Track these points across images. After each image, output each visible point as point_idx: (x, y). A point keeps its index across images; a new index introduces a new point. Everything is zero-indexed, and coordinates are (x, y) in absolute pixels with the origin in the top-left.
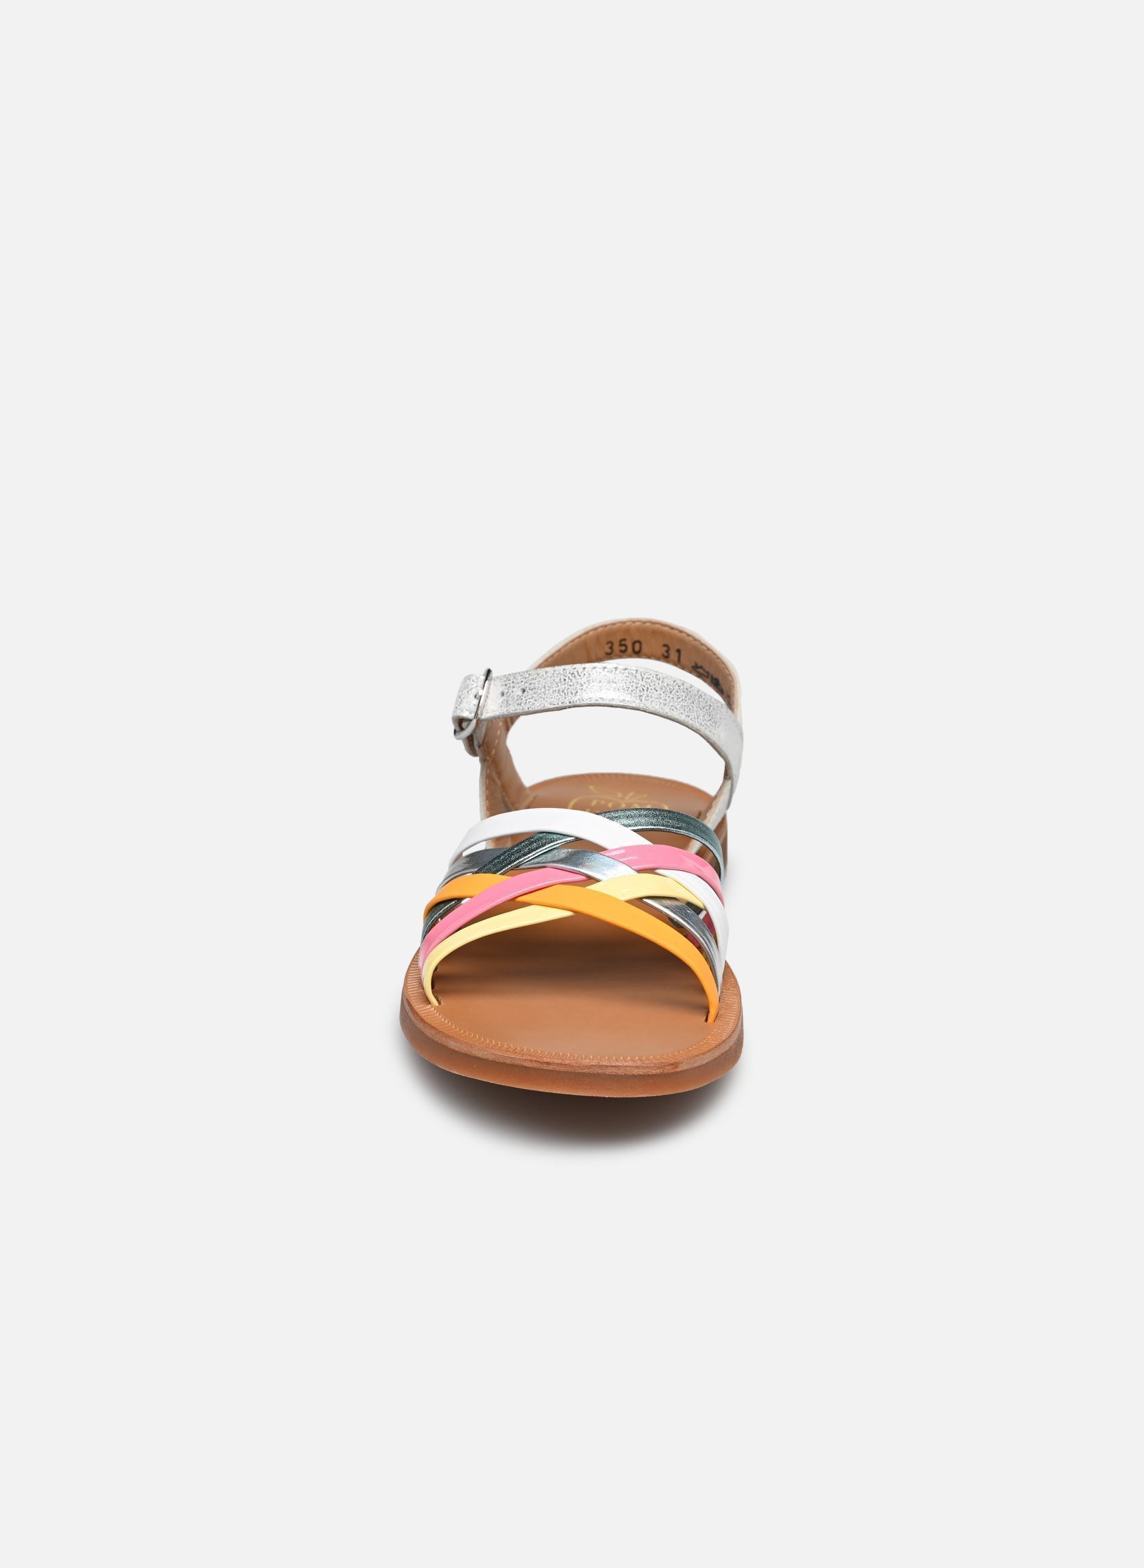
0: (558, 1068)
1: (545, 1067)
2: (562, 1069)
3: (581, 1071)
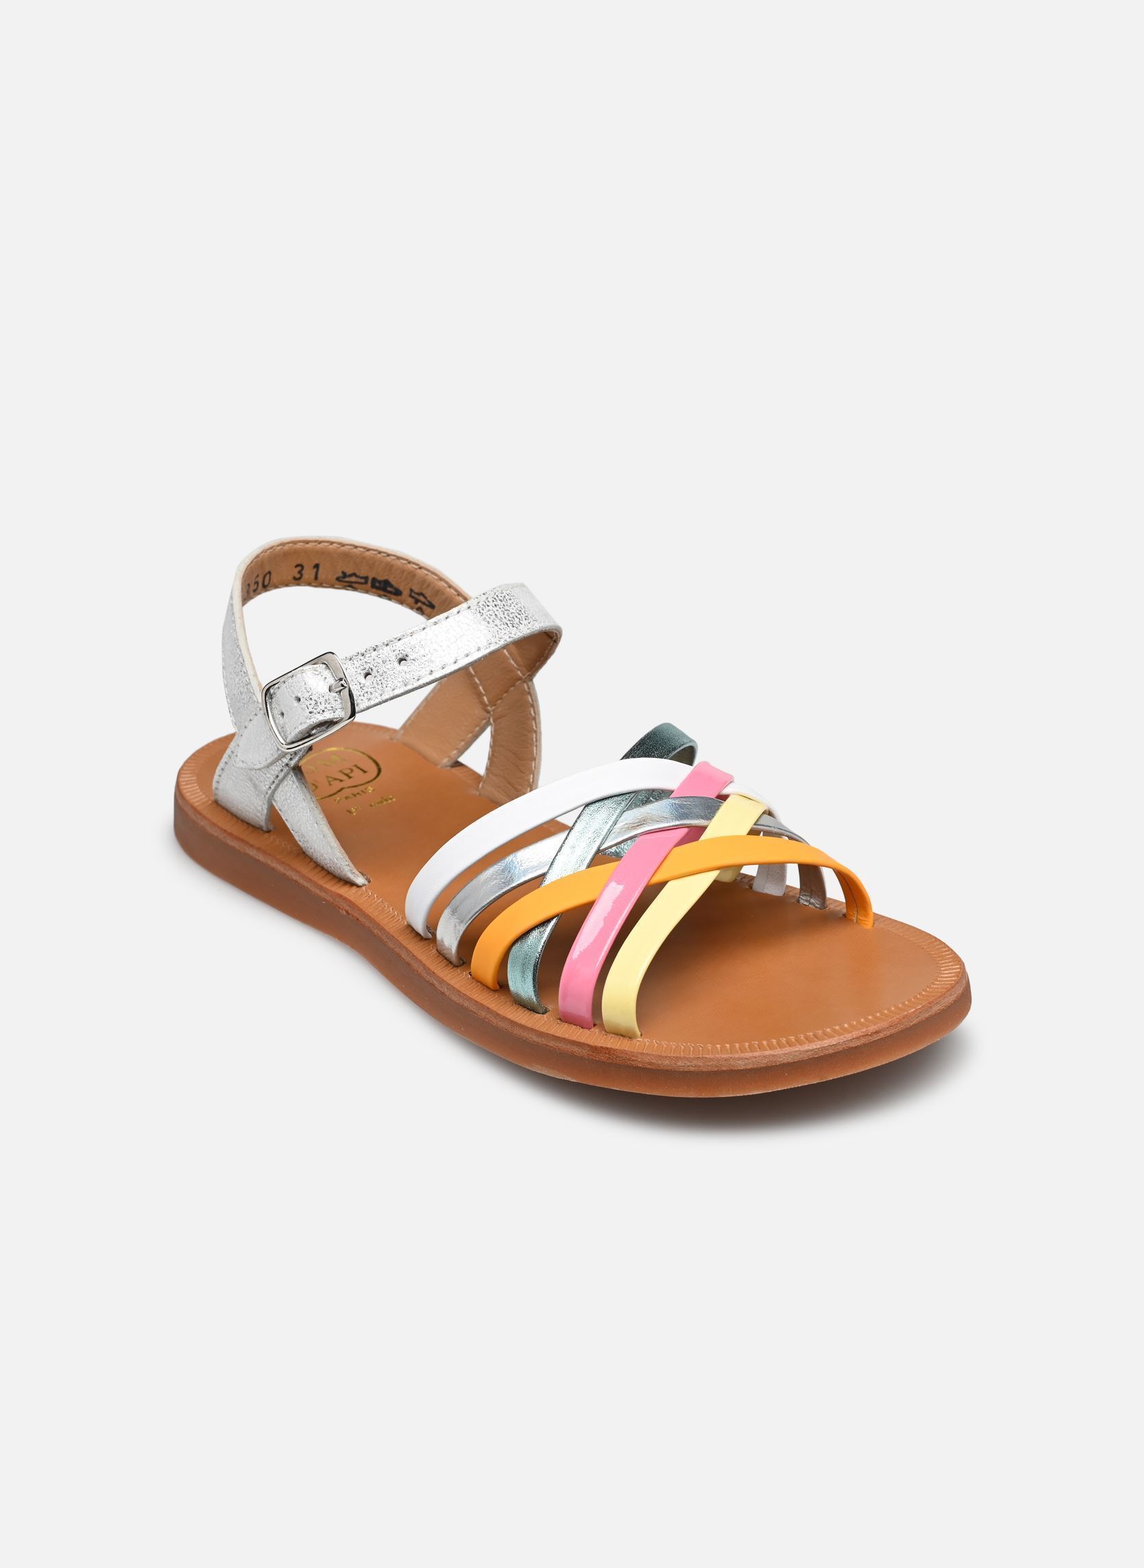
0: (888, 1033)
1: (876, 1038)
2: (893, 1031)
3: (911, 1024)
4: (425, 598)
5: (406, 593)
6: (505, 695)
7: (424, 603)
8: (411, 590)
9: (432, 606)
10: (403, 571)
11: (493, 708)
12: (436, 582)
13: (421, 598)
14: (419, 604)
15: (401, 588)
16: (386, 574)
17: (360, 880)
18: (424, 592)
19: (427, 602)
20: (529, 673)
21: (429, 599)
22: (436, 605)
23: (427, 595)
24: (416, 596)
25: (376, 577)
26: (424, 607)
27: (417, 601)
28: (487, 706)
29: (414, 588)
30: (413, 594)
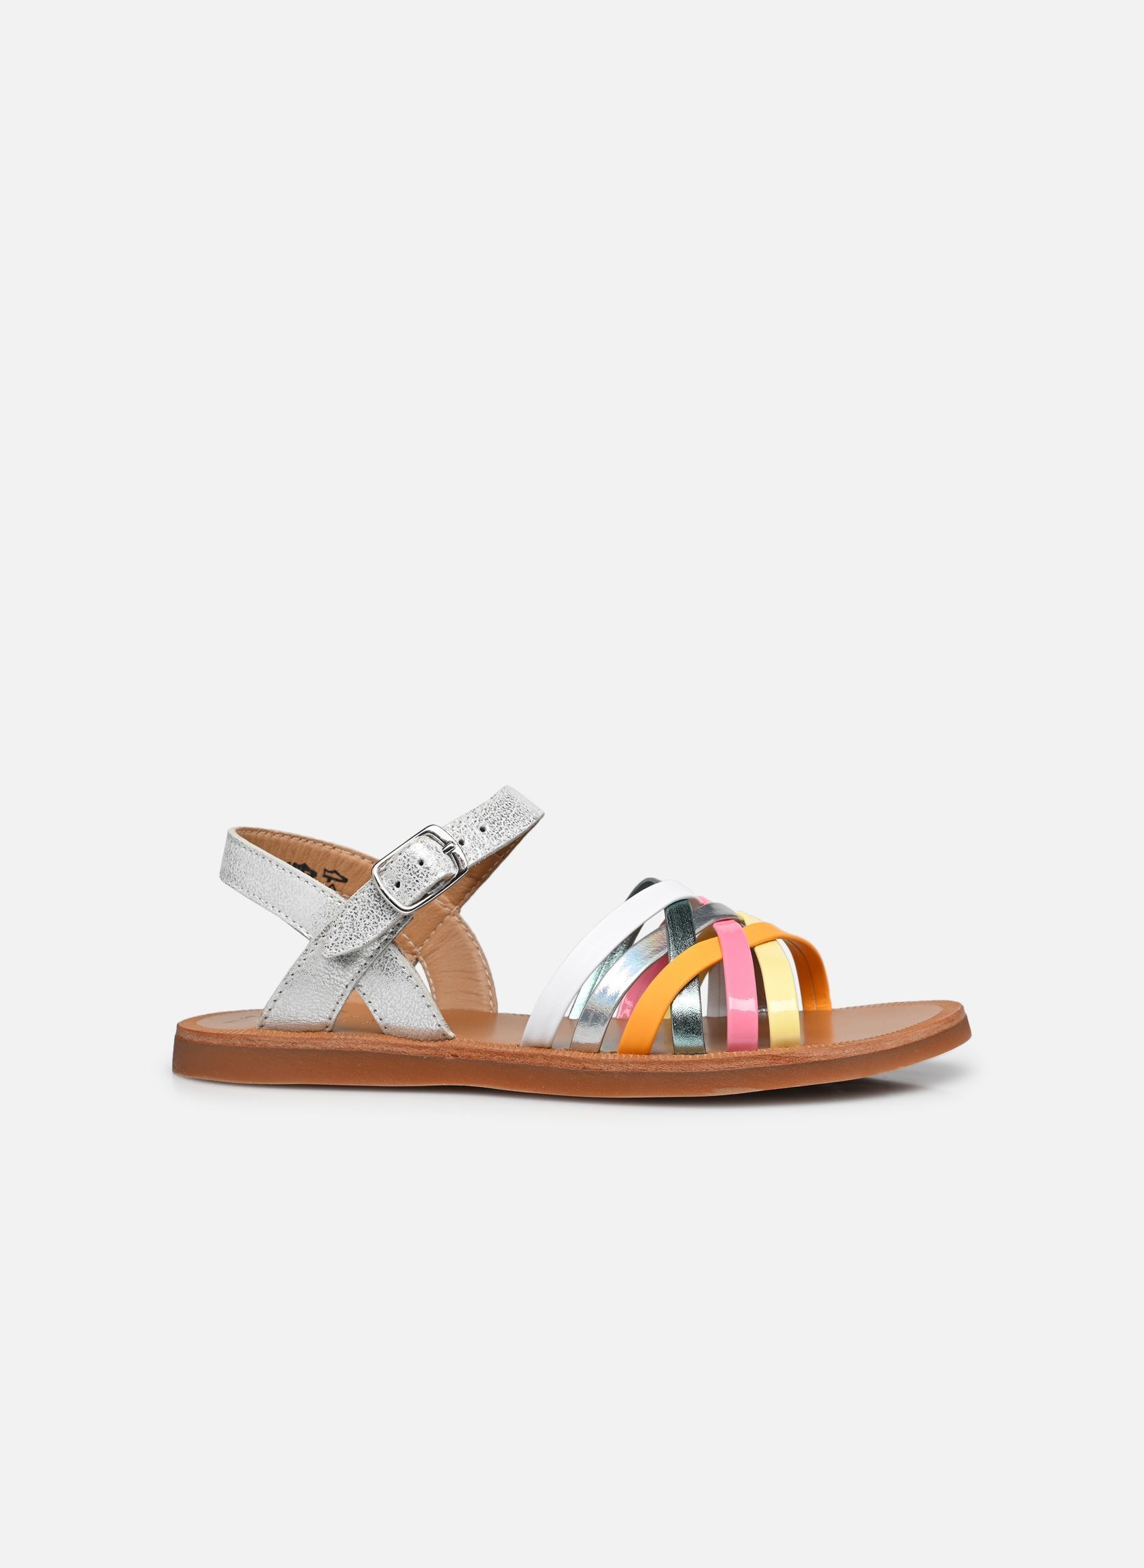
4: (338, 874)
5: (320, 873)
6: (433, 932)
7: (337, 880)
8: (325, 870)
9: (345, 880)
10: (320, 853)
11: (421, 948)
12: (350, 857)
13: (335, 876)
14: (332, 882)
15: (316, 870)
16: (305, 857)
17: (451, 1034)
18: (337, 869)
19: (339, 878)
20: (457, 907)
21: (341, 874)
22: (349, 878)
23: (339, 872)
24: (329, 874)
25: (296, 862)
26: (336, 884)
27: (329, 879)
28: (413, 948)
29: (327, 868)
30: (327, 874)
